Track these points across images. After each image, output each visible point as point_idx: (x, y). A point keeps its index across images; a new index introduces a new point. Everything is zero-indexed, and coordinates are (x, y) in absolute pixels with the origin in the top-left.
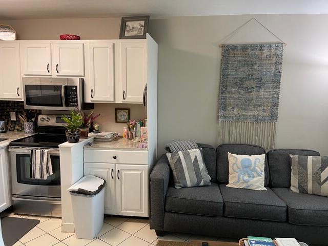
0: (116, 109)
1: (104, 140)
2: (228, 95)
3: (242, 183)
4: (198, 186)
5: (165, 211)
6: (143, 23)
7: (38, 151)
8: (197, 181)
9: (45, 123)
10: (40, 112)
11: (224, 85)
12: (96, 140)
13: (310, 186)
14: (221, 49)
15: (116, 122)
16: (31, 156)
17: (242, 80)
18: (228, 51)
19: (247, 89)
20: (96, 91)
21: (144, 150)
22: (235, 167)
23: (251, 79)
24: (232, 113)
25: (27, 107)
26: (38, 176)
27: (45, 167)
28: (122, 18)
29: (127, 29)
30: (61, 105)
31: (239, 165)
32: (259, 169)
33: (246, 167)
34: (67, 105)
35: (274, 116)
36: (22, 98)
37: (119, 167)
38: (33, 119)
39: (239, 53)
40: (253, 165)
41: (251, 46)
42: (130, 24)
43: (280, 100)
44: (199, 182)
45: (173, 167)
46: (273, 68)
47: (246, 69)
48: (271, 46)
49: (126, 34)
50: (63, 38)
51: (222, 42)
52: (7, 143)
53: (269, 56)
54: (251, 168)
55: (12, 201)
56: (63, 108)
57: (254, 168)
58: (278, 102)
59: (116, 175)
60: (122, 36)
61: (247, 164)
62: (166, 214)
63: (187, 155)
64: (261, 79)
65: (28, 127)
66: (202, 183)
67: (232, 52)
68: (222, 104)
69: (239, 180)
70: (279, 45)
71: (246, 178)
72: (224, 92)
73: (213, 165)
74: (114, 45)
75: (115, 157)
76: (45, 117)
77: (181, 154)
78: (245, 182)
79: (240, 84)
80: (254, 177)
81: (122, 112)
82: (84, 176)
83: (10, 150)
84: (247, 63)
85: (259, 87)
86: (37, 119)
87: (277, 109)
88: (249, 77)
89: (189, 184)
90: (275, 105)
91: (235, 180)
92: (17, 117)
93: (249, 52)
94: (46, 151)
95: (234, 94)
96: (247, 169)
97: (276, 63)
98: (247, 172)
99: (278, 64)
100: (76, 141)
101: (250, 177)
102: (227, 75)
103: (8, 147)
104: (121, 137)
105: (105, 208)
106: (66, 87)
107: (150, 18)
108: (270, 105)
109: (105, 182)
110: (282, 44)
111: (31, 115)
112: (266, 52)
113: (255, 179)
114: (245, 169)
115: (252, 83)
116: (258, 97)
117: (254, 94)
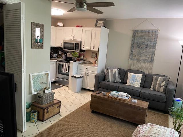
0: (92, 53)
1: (86, 63)
2: (134, 50)
3: (131, 84)
4: (114, 82)
5: (99, 87)
6: (103, 21)
7: (65, 64)
8: (113, 80)
9: (69, 56)
10: (68, 52)
11: (132, 46)
12: (83, 63)
13: (157, 88)
14: (132, 32)
15: (92, 58)
16: (62, 65)
17: (140, 44)
18: (135, 33)
19: (142, 48)
20: (85, 45)
21: (96, 67)
22: (129, 77)
23: (144, 44)
24: (135, 58)
25: (64, 50)
26: (64, 72)
27: (66, 69)
28: (97, 20)
29: (98, 23)
30: (73, 50)
31: (131, 77)
32: (138, 79)
33: (133, 78)
34: (75, 50)
35: (152, 60)
36: (62, 47)
37: (88, 72)
38: (66, 54)
39: (140, 34)
40: (136, 77)
41: (145, 31)
42: (99, 22)
43: (155, 54)
44: (114, 81)
45: (106, 74)
46: (153, 40)
47: (142, 40)
48: (153, 31)
49: (97, 26)
50: (77, 27)
51: (133, 29)
52: (56, 60)
53: (152, 35)
54: (135, 78)
55: (56, 79)
56: (74, 51)
57: (136, 79)
58: (154, 55)
59: (87, 74)
60: (96, 26)
61: (134, 77)
62: (99, 88)
63: (112, 71)
64: (148, 44)
65: (64, 56)
66: (115, 81)
67: (137, 33)
68: (131, 54)
69: (130, 82)
70: (157, 31)
71: (132, 82)
72: (132, 49)
73: (123, 76)
74: (92, 29)
75: (87, 68)
76: (69, 54)
77: (110, 70)
78: (132, 83)
79: (139, 46)
80: (135, 82)
81: (94, 54)
82: (77, 73)
83: (57, 63)
84: (143, 38)
85: (147, 48)
86: (67, 54)
87: (154, 57)
88: (143, 44)
89: (110, 81)
90: (153, 56)
91: (129, 82)
92: (61, 53)
93: (144, 33)
94: (67, 64)
95: (137, 50)
96: (134, 79)
97: (155, 38)
98: (133, 80)
99: (156, 38)
100: (75, 61)
101: (134, 81)
102: (134, 42)
103: (57, 62)
104: (93, 63)
105: (82, 85)
106: (75, 44)
107: (106, 20)
108: (151, 56)
109: (83, 76)
110: (157, 30)
111: (65, 53)
112: (151, 34)
113: (136, 83)
114: (133, 79)
115: (144, 46)
116: (146, 52)
117: (145, 50)
